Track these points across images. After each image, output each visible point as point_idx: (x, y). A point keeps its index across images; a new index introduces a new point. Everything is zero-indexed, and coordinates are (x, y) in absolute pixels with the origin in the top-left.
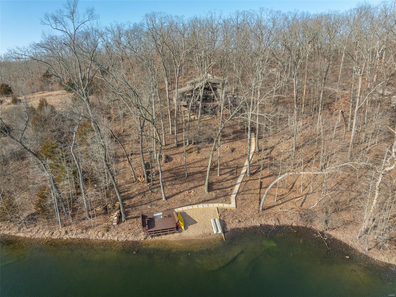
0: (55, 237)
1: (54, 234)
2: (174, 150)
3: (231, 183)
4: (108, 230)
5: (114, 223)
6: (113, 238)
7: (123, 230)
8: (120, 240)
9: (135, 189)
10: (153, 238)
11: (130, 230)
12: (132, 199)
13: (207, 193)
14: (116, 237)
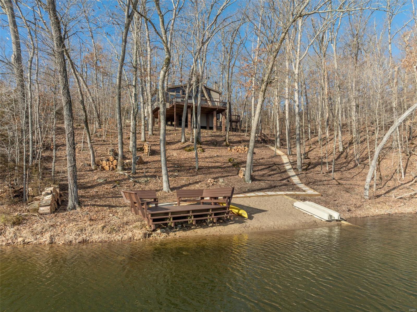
3: (280, 176)
4: (18, 222)
5: (41, 209)
6: (36, 239)
7: (69, 221)
8: (60, 241)
9: (96, 177)
10: (172, 234)
11: (93, 220)
12: (89, 190)
13: (250, 182)
14: (47, 236)
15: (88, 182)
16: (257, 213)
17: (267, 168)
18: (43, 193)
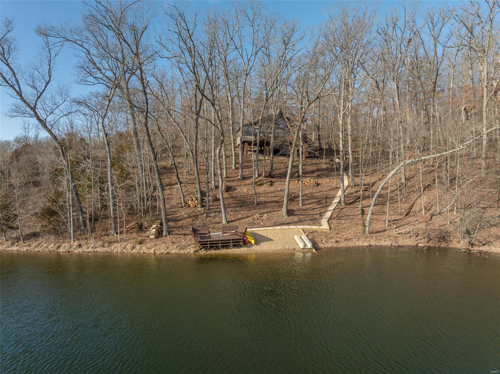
0: (61, 250)
1: (61, 248)
2: (238, 182)
3: (320, 211)
4: (141, 243)
5: (151, 236)
6: (148, 251)
7: (163, 243)
8: (158, 252)
9: (184, 213)
10: (208, 252)
11: (173, 243)
12: (178, 222)
13: (287, 217)
14: (153, 249)
15: (178, 217)
16: (265, 241)
17: (317, 202)
18: (152, 228)
